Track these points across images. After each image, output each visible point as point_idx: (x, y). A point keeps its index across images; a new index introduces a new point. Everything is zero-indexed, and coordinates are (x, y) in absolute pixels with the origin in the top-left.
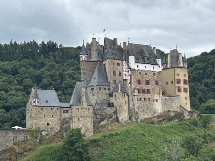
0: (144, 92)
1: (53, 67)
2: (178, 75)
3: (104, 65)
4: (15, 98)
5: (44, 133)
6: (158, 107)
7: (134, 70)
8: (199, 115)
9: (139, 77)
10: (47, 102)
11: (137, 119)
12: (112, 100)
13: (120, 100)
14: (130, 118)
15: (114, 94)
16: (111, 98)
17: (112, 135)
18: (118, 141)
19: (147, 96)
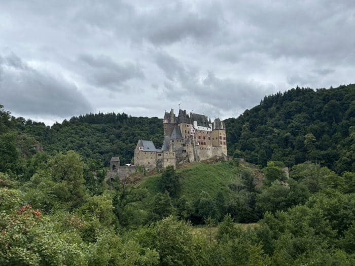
0: (202, 144)
1: (127, 128)
2: (220, 134)
3: (179, 126)
4: (105, 147)
5: (146, 169)
6: (210, 154)
7: (197, 130)
8: (233, 159)
9: (199, 135)
10: (148, 148)
11: (199, 161)
12: (185, 148)
13: (190, 149)
14: (195, 159)
15: (186, 145)
16: (184, 147)
17: (188, 170)
18: (192, 174)
19: (204, 146)
